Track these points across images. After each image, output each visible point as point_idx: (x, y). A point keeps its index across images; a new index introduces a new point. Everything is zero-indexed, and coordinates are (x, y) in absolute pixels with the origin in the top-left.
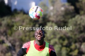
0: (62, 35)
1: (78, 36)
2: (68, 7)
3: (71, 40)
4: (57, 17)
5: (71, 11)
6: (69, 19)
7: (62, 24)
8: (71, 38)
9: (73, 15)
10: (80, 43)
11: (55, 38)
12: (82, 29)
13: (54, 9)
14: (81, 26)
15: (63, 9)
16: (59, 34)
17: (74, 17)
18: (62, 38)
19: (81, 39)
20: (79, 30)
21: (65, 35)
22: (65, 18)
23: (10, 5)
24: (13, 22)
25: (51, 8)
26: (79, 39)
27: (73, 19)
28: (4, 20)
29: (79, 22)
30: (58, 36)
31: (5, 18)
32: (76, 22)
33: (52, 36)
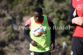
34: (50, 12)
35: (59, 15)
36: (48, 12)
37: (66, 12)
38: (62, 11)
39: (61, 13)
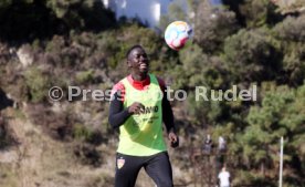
0: (212, 68)
1: (242, 70)
2: (223, 13)
3: (229, 77)
4: (203, 32)
5: (230, 21)
6: (225, 37)
7: (212, 47)
8: (230, 73)
9: (234, 28)
10: (246, 83)
11: (198, 73)
12: (251, 56)
13: (196, 17)
14: (249, 51)
15: (214, 16)
16: (206, 65)
17: (236, 32)
18: (211, 74)
19: (248, 76)
20: (244, 58)
21: (217, 67)
22: (218, 35)
23: (113, 10)
24: (119, 42)
25: (192, 15)
26: (243, 74)
27: (234, 36)
28: (101, 38)
29: (244, 43)
30: (205, 70)
31: (104, 34)
32: (240, 42)
33: (193, 70)
34: (193, 74)
35: (210, 79)
36: (188, 74)
37: (224, 74)
38: (216, 71)
39: (215, 77)
